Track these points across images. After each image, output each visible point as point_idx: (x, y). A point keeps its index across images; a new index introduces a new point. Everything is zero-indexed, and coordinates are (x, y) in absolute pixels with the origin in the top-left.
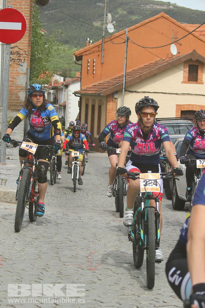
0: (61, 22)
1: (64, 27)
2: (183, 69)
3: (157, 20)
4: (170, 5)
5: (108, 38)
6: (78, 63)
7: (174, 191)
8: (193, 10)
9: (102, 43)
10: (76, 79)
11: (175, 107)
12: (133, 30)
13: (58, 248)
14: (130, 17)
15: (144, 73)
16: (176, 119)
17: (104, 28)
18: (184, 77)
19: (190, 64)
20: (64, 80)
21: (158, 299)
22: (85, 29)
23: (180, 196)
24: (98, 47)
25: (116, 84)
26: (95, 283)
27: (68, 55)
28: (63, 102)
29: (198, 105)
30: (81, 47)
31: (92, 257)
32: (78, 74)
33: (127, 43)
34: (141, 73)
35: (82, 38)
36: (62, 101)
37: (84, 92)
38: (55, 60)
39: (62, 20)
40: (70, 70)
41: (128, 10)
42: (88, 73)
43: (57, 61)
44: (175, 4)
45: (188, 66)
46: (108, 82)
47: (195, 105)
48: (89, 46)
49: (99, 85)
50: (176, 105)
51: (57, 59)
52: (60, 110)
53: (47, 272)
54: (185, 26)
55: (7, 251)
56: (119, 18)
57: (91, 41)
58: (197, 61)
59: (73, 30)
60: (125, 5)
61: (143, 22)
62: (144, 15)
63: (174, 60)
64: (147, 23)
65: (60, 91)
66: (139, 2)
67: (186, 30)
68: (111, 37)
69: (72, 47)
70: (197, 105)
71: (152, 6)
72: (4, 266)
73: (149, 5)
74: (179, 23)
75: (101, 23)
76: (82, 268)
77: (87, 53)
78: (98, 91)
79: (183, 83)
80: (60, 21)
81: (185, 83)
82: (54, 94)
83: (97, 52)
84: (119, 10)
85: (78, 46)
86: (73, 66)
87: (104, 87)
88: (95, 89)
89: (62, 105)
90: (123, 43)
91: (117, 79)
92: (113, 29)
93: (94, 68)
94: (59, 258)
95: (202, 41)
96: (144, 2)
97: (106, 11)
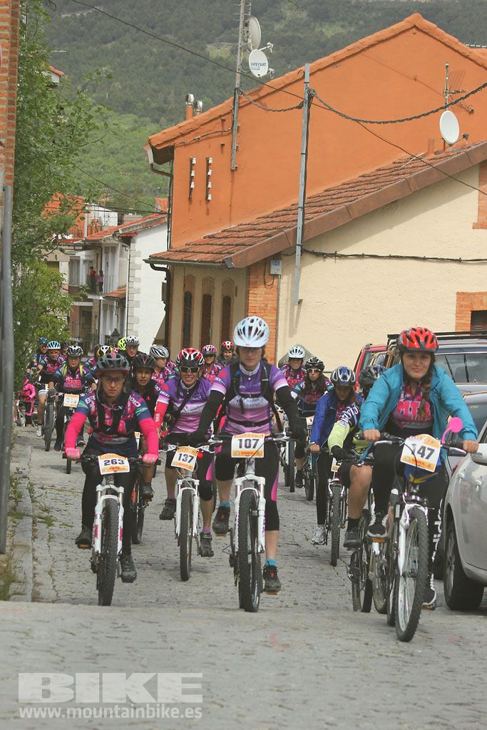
0: (109, 45)
1: (118, 60)
2: (476, 184)
3: (400, 36)
5: (249, 94)
6: (161, 170)
7: (450, 553)
9: (234, 109)
10: (155, 218)
11: (454, 300)
12: (326, 67)
14: (319, 30)
15: (360, 198)
16: (457, 336)
17: (239, 64)
18: (480, 211)
20: (120, 222)
23: (467, 569)
24: (219, 120)
25: (276, 233)
28: (115, 289)
30: (170, 121)
32: (161, 203)
33: (309, 107)
34: (353, 198)
35: (173, 91)
36: (113, 284)
37: (179, 257)
38: (92, 161)
39: (114, 39)
41: (312, 7)
42: (190, 199)
46: (252, 227)
48: (195, 118)
49: (226, 234)
50: (458, 293)
51: (100, 159)
52: (108, 312)
56: (286, 31)
57: (200, 104)
59: (146, 68)
61: (358, 44)
62: (361, 23)
63: (450, 159)
64: (368, 48)
65: (107, 253)
67: (485, 68)
69: (142, 122)
74: (464, 47)
75: (230, 47)
77: (187, 139)
78: (220, 253)
79: (478, 228)
80: (105, 43)
81: (482, 228)
82: (91, 262)
83: (219, 136)
84: (286, 7)
85: (163, 119)
86: (146, 177)
87: (240, 241)
88: (211, 248)
89: (114, 295)
90: (296, 107)
91: (279, 216)
92: (264, 64)
93: (210, 183)
97: (246, 11)
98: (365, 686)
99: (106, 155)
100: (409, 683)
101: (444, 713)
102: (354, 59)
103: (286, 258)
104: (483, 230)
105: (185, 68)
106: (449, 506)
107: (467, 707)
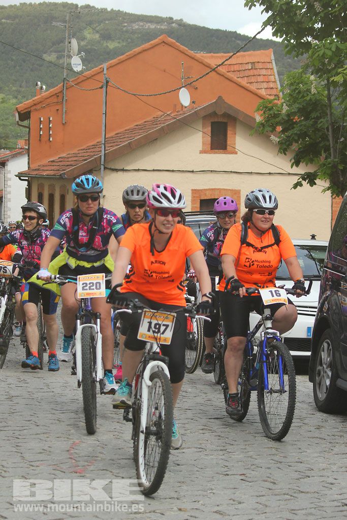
2: (201, 129)
3: (155, 48)
4: (173, 23)
5: (72, 81)
6: (23, 125)
8: (212, 30)
9: (63, 89)
10: (18, 151)
12: (114, 66)
13: (16, 438)
14: (106, 44)
15: (136, 138)
16: (192, 214)
17: (66, 64)
18: (203, 144)
19: (213, 121)
21: (195, 517)
22: (29, 67)
24: (55, 96)
25: (89, 158)
27: (2, 112)
29: (229, 190)
30: (24, 97)
31: (76, 451)
32: (21, 143)
33: (107, 87)
34: (131, 138)
35: (24, 82)
37: (35, 173)
40: (7, 137)
41: (102, 32)
42: (40, 140)
44: (181, 20)
45: (210, 125)
46: (75, 155)
47: (224, 189)
48: (42, 95)
49: (60, 160)
50: (192, 190)
53: (4, 479)
54: (202, 56)
56: (87, 46)
57: (44, 87)
58: (226, 115)
59: (10, 68)
60: (97, 25)
61: (131, 52)
62: (129, 40)
63: (186, 115)
64: (138, 54)
66: (120, 19)
67: (204, 64)
68: (78, 78)
69: (8, 98)
70: (227, 190)
71: (142, 24)
73: (137, 23)
74: (192, 53)
75: (57, 55)
76: (61, 470)
77: (38, 107)
78: (58, 170)
79: (202, 153)
81: (205, 153)
83: (56, 104)
84: (87, 32)
85: (19, 96)
86: (10, 129)
87: (69, 163)
88: (53, 168)
90: (99, 88)
91: (90, 149)
92: (80, 64)
93: (51, 131)
94: (22, 455)
95: (231, 81)
96: (129, 18)
97: (69, 35)
100: (186, 408)
101: (209, 423)
102: (130, 60)
103: (94, 172)
104: (205, 154)
105: (31, 67)
107: (221, 420)
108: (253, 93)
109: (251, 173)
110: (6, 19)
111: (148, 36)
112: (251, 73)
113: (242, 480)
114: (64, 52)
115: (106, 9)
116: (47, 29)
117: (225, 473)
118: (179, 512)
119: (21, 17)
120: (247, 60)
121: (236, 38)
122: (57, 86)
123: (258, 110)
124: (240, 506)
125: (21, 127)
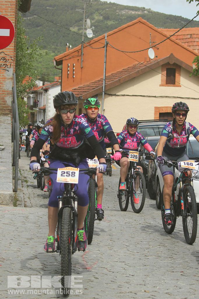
0: (39, 28)
1: (42, 33)
2: (160, 72)
3: (135, 25)
4: (145, 11)
5: (87, 43)
6: (59, 68)
7: (158, 191)
8: (168, 15)
9: (82, 48)
10: (55, 83)
12: (111, 35)
14: (106, 22)
15: (123, 77)
16: (155, 121)
17: (83, 33)
18: (162, 80)
19: (167, 68)
20: (43, 84)
21: (155, 296)
22: (62, 35)
24: (77, 52)
25: (96, 88)
26: (92, 281)
27: (46, 60)
28: (42, 106)
30: (59, 52)
31: (86, 256)
32: (57, 78)
33: (107, 47)
34: (120, 77)
35: (59, 43)
39: (40, 26)
40: (49, 75)
41: (104, 15)
42: (68, 77)
43: (36, 66)
44: (150, 9)
45: (166, 70)
46: (88, 86)
48: (69, 51)
49: (80, 88)
50: (155, 107)
51: (36, 64)
52: (40, 114)
53: (45, 272)
54: (162, 30)
55: (5, 251)
56: (96, 23)
57: (71, 46)
58: (175, 64)
59: (51, 35)
60: (101, 11)
61: (121, 27)
62: (120, 20)
63: (152, 64)
64: (125, 28)
65: (39, 95)
66: (115, 8)
67: (163, 35)
68: (90, 42)
69: (49, 52)
71: (127, 11)
72: (2, 266)
73: (124, 10)
74: (155, 28)
75: (78, 28)
76: (78, 267)
77: (67, 58)
78: (78, 94)
79: (161, 86)
80: (38, 27)
82: (34, 98)
83: (77, 57)
84: (96, 15)
85: (56, 51)
86: (51, 70)
87: (84, 90)
89: (42, 108)
90: (102, 47)
91: (97, 82)
92: (91, 34)
93: (74, 72)
94: (55, 258)
95: (178, 45)
96: (120, 8)
97: (86, 17)
98: (137, 234)
99: (38, 63)
101: (163, 242)
102: (121, 32)
103: (100, 96)
104: (163, 87)
105: (63, 35)
106: (157, 176)
108: (191, 52)
109: (189, 98)
110: (49, 7)
111: (131, 18)
112: (190, 40)
113: (181, 275)
114: (83, 26)
115: (107, 2)
116: (72, 13)
117: (172, 271)
118: (145, 293)
119: (58, 6)
120: (188, 33)
121: (181, 20)
122: (78, 46)
123: (194, 62)
124: (180, 290)
125: (57, 69)
